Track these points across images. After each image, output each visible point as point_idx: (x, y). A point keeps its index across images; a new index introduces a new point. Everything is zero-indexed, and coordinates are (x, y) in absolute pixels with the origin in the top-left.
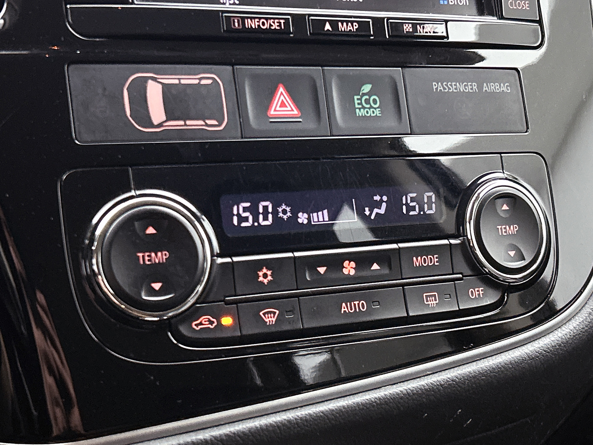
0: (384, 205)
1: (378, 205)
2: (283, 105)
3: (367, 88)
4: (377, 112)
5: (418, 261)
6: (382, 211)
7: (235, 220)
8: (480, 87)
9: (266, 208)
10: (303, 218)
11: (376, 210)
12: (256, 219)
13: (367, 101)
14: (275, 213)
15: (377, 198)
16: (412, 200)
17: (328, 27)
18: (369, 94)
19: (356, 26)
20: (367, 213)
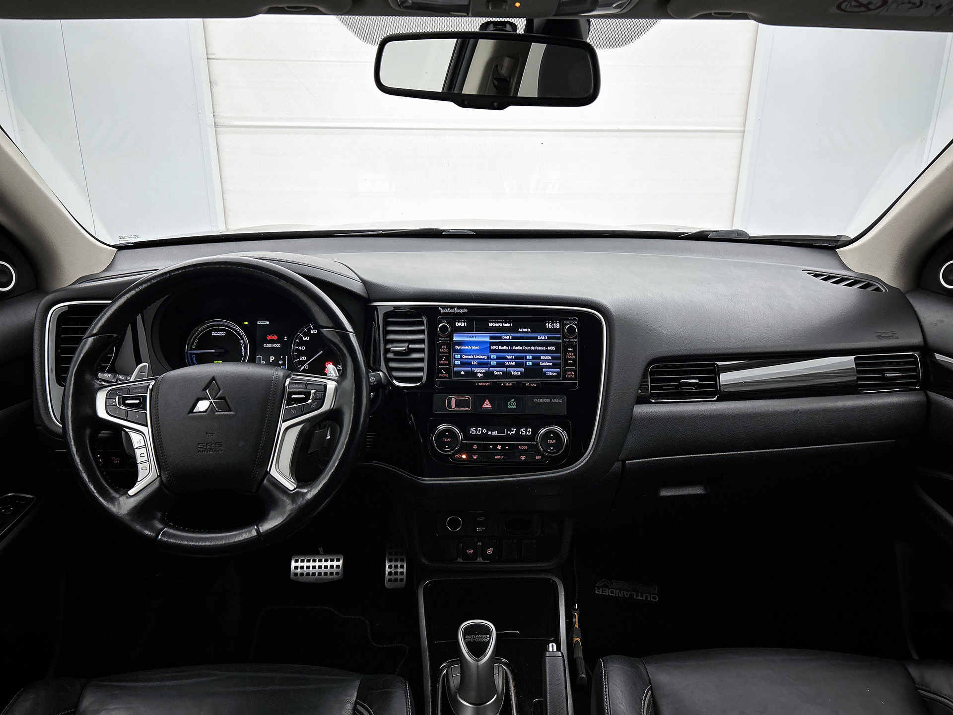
0: (514, 431)
1: (513, 431)
2: (487, 404)
3: (513, 400)
4: (515, 407)
5: (520, 447)
6: (514, 433)
7: (471, 432)
8: (551, 400)
9: (479, 430)
10: (489, 433)
11: (512, 432)
12: (476, 432)
13: (512, 404)
14: (482, 431)
15: (513, 429)
16: (524, 430)
17: (502, 384)
18: (513, 402)
19: (511, 384)
20: (509, 433)
